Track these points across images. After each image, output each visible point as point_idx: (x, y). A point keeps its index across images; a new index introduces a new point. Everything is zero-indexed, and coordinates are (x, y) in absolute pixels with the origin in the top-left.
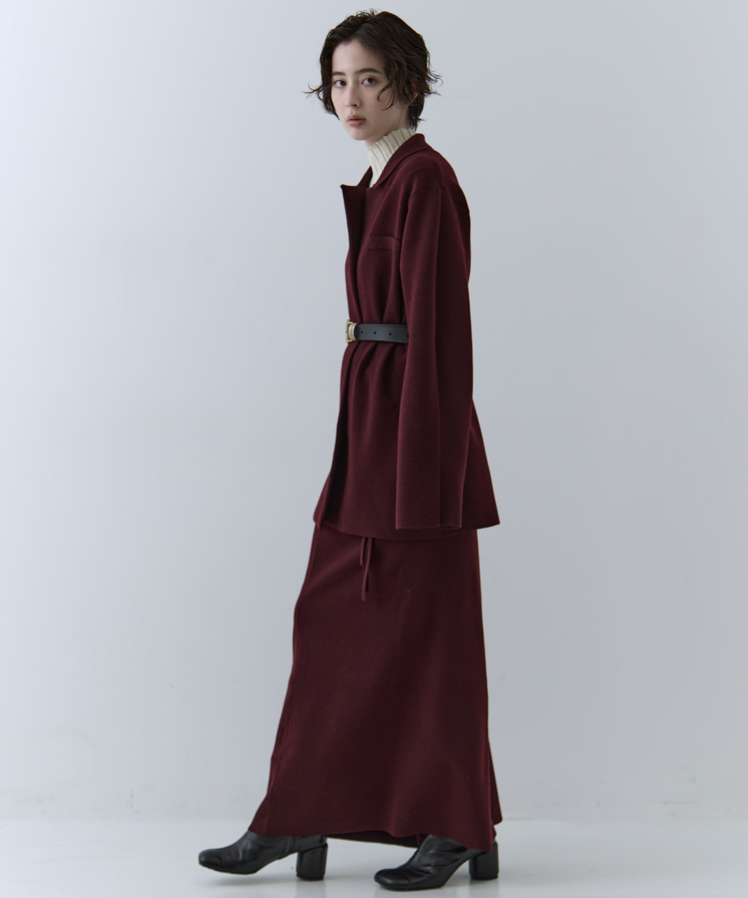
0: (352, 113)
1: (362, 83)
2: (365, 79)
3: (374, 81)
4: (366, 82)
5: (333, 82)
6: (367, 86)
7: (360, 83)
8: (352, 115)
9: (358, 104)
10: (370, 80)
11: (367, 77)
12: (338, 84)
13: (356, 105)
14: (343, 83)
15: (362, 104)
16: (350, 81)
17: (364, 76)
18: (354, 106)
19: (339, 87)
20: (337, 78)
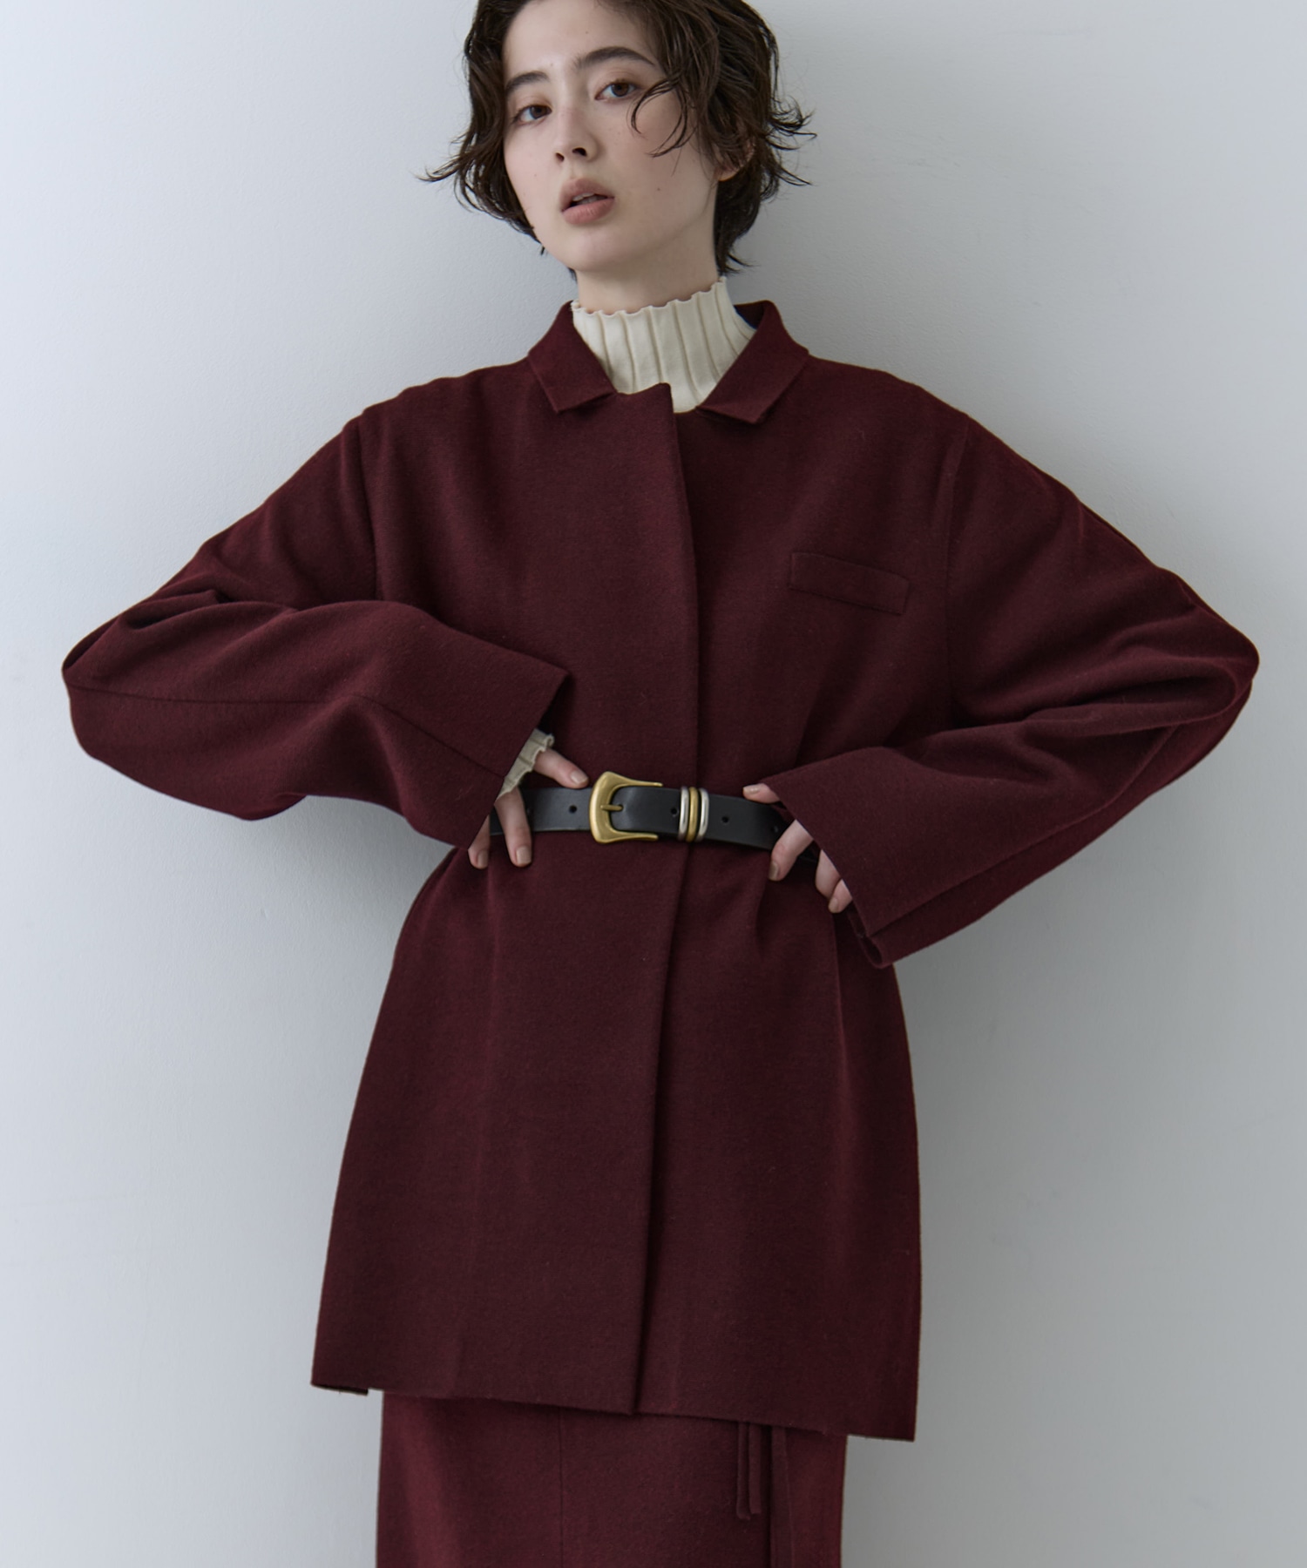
0: (572, 178)
1: (598, 96)
2: (607, 87)
3: (631, 89)
4: (609, 93)
5: (512, 115)
6: (611, 102)
7: (592, 95)
8: (575, 180)
9: (590, 150)
10: (621, 85)
11: (613, 80)
12: (527, 117)
13: (581, 152)
14: (540, 110)
15: (600, 150)
16: (561, 94)
17: (602, 75)
18: (578, 155)
19: (530, 123)
20: (524, 96)
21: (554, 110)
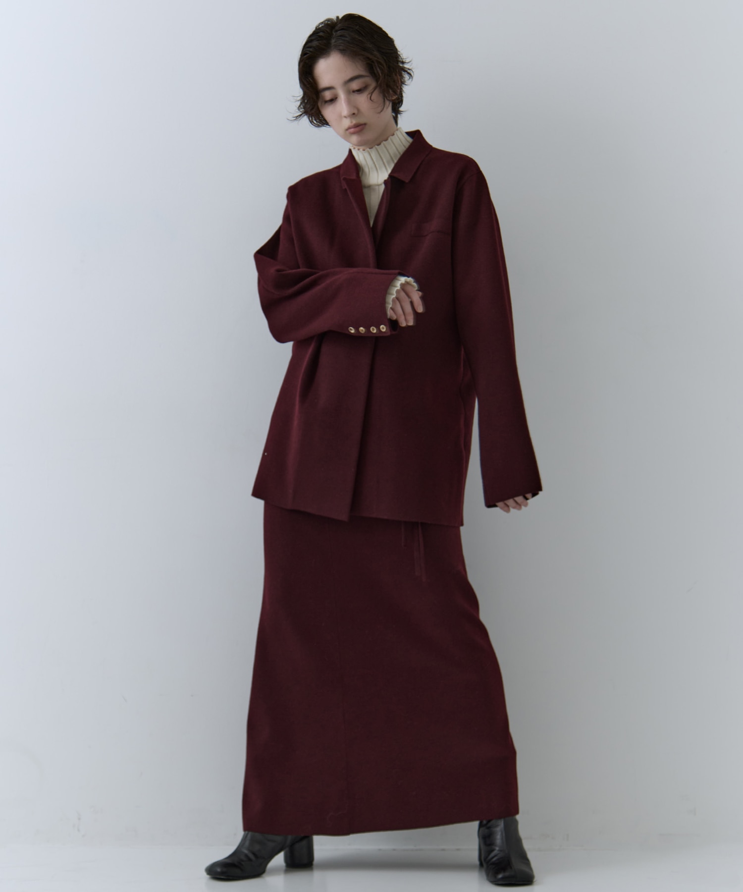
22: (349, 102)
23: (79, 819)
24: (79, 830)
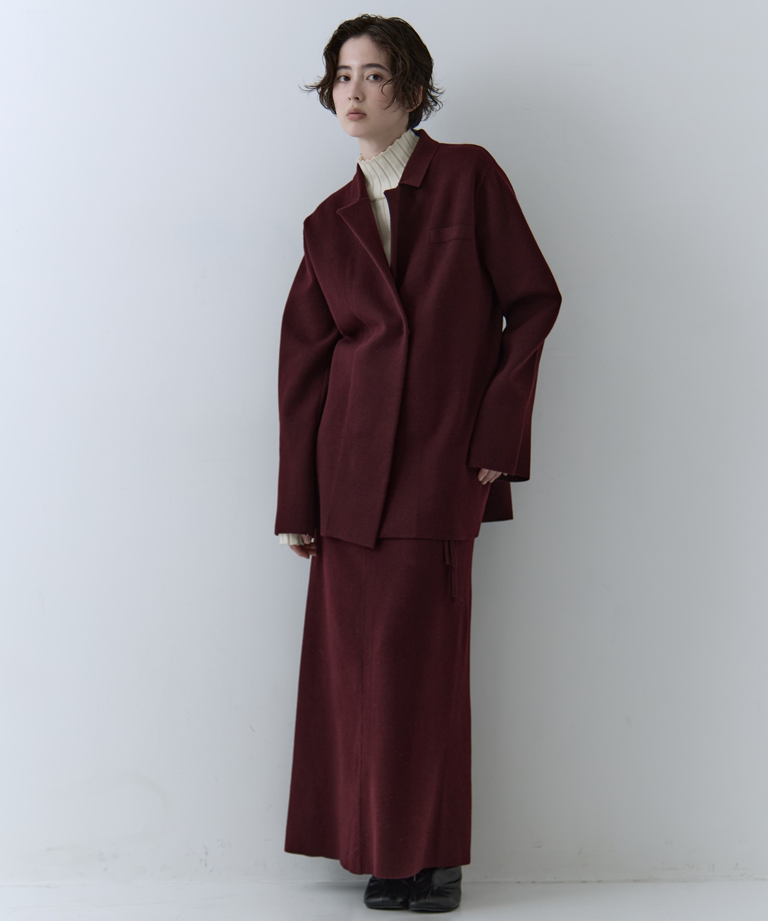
0: (353, 107)
1: (367, 79)
2: (371, 75)
3: (379, 78)
4: (371, 78)
5: (338, 77)
6: (371, 82)
7: (365, 78)
8: (353, 108)
9: (360, 99)
10: (376, 77)
11: (373, 73)
12: (342, 79)
13: (358, 99)
14: (347, 78)
15: (364, 98)
16: (355, 75)
17: (370, 72)
18: (356, 99)
19: (343, 82)
20: (342, 72)
21: (351, 80)
22: (359, 86)
23: (206, 853)
24: (206, 865)
